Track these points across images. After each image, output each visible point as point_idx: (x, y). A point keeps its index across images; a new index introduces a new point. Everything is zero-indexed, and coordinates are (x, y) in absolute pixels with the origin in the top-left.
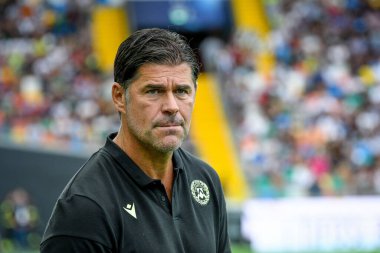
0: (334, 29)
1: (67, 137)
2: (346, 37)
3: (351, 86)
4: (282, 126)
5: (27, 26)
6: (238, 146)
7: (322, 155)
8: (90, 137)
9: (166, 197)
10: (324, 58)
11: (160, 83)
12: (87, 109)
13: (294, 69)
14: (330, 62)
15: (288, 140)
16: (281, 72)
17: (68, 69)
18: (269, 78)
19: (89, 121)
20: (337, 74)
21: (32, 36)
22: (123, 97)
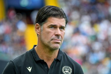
22: (39, 29)
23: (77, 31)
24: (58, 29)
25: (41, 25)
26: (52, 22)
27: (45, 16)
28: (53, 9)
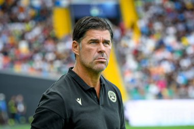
0: (169, 19)
1: (40, 70)
2: (175, 23)
3: (177, 46)
4: (144, 65)
5: (22, 16)
6: (123, 75)
7: (163, 79)
8: (52, 70)
9: (97, 96)
10: (164, 33)
11: (97, 38)
12: (50, 56)
13: (150, 38)
14: (167, 35)
15: (147, 72)
16: (144, 39)
17: (41, 37)
18: (138, 43)
19: (51, 62)
20: (170, 40)
21: (24, 21)
22: (78, 47)
23: (160, 46)
24: (101, 44)
25: (79, 42)
26: (92, 36)
27: (82, 29)
28: (92, 19)
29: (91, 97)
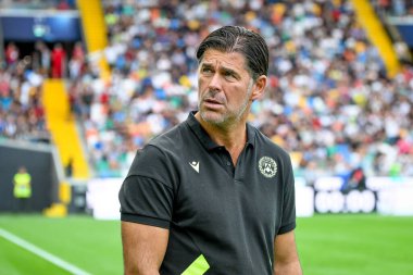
23: (146, 88)
29: (219, 163)
